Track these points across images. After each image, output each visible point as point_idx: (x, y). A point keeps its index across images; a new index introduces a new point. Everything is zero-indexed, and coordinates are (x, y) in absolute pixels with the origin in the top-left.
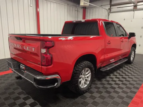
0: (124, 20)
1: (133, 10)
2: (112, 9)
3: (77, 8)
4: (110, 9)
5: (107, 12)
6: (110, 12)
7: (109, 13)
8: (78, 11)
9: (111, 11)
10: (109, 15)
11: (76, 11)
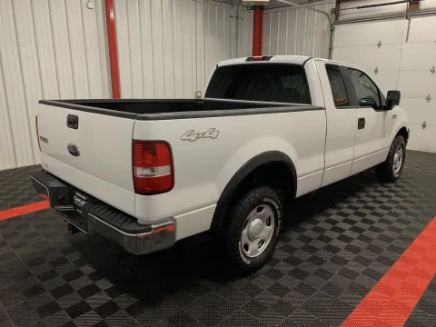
0: (379, 45)
1: (407, 15)
2: (342, 12)
3: (236, 8)
4: (336, 12)
5: (327, 22)
6: (338, 22)
7: (332, 26)
8: (237, 18)
9: (341, 18)
10: (332, 30)
11: (231, 17)
